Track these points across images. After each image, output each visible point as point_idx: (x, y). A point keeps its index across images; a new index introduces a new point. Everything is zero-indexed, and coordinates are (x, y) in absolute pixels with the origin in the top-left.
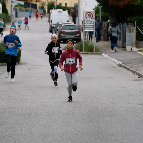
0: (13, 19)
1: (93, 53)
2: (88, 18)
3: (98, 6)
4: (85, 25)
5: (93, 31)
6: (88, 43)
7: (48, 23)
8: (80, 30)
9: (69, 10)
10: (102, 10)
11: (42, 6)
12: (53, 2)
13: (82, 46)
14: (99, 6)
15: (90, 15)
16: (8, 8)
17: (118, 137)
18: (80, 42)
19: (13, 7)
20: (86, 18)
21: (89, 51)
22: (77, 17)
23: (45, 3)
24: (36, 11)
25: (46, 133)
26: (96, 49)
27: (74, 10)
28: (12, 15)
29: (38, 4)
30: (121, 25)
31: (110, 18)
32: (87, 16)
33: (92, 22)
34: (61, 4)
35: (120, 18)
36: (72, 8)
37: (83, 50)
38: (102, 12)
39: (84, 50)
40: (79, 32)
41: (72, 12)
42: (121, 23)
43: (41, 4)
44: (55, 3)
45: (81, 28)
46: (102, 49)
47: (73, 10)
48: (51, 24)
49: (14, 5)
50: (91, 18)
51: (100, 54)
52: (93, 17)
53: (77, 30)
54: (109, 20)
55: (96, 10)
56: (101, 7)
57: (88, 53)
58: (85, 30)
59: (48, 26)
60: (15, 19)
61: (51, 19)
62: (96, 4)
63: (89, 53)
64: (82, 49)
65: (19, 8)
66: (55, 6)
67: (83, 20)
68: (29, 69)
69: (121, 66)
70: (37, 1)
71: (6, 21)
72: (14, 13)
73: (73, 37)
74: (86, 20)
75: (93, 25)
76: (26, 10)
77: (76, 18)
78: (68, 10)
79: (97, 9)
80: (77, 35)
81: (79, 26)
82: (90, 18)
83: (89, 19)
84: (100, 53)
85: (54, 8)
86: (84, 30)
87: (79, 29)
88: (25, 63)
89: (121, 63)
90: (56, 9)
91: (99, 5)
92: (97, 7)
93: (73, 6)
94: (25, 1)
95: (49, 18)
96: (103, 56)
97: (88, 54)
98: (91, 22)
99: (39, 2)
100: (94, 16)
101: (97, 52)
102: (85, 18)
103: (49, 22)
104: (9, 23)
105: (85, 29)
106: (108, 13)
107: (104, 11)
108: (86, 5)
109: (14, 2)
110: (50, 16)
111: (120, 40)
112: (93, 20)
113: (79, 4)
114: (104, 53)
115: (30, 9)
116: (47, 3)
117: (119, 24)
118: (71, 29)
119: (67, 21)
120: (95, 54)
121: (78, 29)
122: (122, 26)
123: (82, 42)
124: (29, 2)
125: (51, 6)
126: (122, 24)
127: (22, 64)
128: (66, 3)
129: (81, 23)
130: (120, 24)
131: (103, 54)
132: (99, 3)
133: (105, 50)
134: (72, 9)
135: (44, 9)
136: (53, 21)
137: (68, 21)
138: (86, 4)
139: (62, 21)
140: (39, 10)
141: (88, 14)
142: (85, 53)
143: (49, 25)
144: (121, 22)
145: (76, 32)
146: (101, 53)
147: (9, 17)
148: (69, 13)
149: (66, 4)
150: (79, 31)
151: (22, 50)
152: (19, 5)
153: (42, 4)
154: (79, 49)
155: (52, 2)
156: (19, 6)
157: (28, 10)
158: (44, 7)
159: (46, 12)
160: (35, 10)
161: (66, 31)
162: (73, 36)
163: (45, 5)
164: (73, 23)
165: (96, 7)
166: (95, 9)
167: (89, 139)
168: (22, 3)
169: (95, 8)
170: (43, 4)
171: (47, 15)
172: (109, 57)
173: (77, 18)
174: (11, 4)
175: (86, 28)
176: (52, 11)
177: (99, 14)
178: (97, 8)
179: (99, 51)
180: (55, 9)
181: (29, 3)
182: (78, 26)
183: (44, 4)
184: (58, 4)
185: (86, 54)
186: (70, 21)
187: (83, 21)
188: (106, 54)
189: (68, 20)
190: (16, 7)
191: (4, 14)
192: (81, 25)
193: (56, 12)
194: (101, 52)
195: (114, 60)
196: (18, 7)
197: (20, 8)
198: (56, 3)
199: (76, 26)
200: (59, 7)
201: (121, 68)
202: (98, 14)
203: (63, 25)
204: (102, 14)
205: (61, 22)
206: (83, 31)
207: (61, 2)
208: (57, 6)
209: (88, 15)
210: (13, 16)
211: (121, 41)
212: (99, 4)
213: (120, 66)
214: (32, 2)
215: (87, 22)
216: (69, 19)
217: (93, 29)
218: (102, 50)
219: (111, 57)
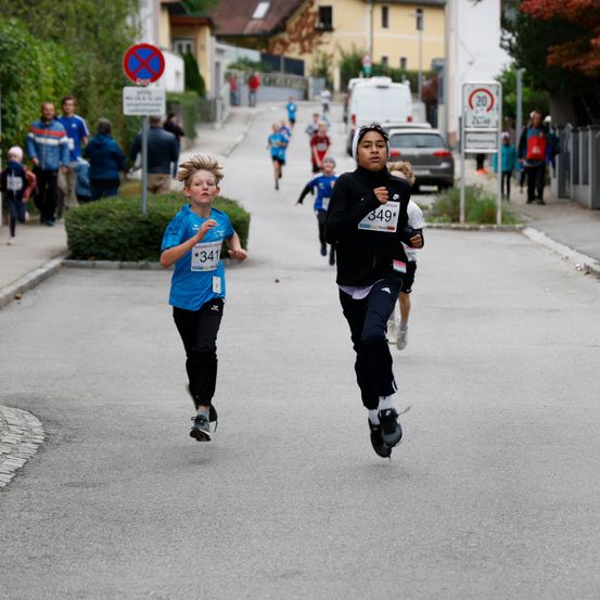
0: (223, 108)
1: (495, 226)
2: (479, 108)
3: (511, 67)
4: (466, 133)
5: (495, 151)
6: (479, 194)
7: (343, 124)
8: (451, 149)
9: (413, 79)
10: (526, 83)
11: (320, 66)
12: (358, 52)
13: (456, 202)
14: (516, 67)
15: (485, 97)
16: (206, 72)
17: (579, 514)
18: (450, 190)
19: (223, 69)
20: (472, 107)
21: (483, 222)
22: (442, 103)
23: (332, 56)
24: (299, 82)
25: (333, 501)
26: (503, 213)
27: (430, 82)
28: (218, 97)
29: (310, 62)
30: (590, 132)
31: (552, 109)
32: (474, 101)
33: (493, 123)
34: (385, 59)
35: (588, 109)
36: (424, 74)
37: (462, 218)
38: (527, 90)
39: (466, 216)
40: (447, 157)
41: (424, 88)
42: (589, 127)
43: (317, 61)
44: (367, 58)
45: (453, 143)
46: (525, 214)
47: (428, 79)
48: (353, 127)
49: (226, 62)
50: (488, 110)
51: (520, 231)
52: (495, 106)
53: (441, 150)
54: (548, 114)
55: (504, 80)
56: (523, 70)
57: (477, 226)
58: (468, 151)
59: (341, 133)
60: (229, 109)
61: (353, 109)
62: (505, 61)
63: (482, 227)
64: (458, 213)
65: (242, 73)
66: (367, 66)
67: (460, 114)
68: (277, 281)
69: (588, 271)
70: (303, 50)
71: (198, 115)
72: (225, 89)
73: (427, 173)
74: (471, 114)
75: (496, 133)
76: (267, 79)
77: (436, 108)
78: (411, 81)
79: (509, 80)
80: (440, 164)
81: (448, 135)
82: (485, 108)
83: (482, 112)
84: (517, 226)
85: (361, 74)
86: (465, 148)
87: (447, 145)
88: (261, 263)
89: (590, 262)
90: (371, 76)
91: (514, 64)
92: (509, 70)
93: (427, 67)
94: (264, 51)
95: (346, 106)
96: (527, 237)
97: (477, 229)
98: (488, 121)
99: (310, 52)
100: (498, 101)
101: (507, 223)
102: (468, 108)
103: (345, 120)
104: (209, 126)
105: (468, 144)
106: (546, 94)
107: (532, 84)
108: (471, 63)
109: (226, 54)
110: (350, 101)
111: (586, 183)
112: (496, 116)
113: (446, 59)
114: (532, 227)
115: (280, 76)
116: (338, 58)
117: (583, 130)
118: (421, 144)
119: (405, 119)
120: (501, 230)
121: (445, 146)
122: (593, 135)
123: (458, 191)
124: (276, 52)
125: (352, 66)
126: (593, 129)
127: (252, 264)
128: (404, 56)
129: (454, 127)
130: (587, 130)
131: (529, 232)
132: (516, 58)
133: (535, 219)
134: (424, 77)
135: (330, 78)
136: (358, 119)
137: (409, 119)
138: (470, 59)
139: (391, 119)
140: (311, 81)
141: (476, 94)
142: (467, 226)
143: (346, 132)
144: (591, 123)
145: (436, 155)
146: (521, 229)
147: (210, 102)
148: (414, 89)
149: (403, 60)
150: (447, 151)
151: (252, 217)
152: (246, 64)
153: (321, 58)
154: (448, 213)
155: (355, 55)
156: (242, 66)
157: (275, 81)
158: (330, 70)
159: (337, 85)
160: (297, 80)
161: (404, 151)
162: (425, 169)
163: (331, 63)
164: (428, 125)
165: (505, 72)
166: (503, 77)
167: (480, 523)
168: (254, 56)
169: (501, 74)
170: (326, 60)
171: (340, 96)
172: (549, 242)
173: (441, 110)
174: (217, 58)
175: (470, 141)
176: (354, 84)
177: (516, 94)
178: (511, 74)
179: (514, 221)
180: (365, 76)
181: (278, 58)
182: (443, 135)
183: (329, 61)
184: (377, 59)
185: (471, 229)
186: (415, 118)
187: (460, 119)
188: (539, 231)
189: (410, 114)
190: (233, 71)
191: (193, 94)
192: (454, 134)
193: (368, 87)
194: (521, 225)
195: (566, 251)
196: (240, 69)
197: (246, 74)
198: (371, 56)
199: (437, 135)
200: (379, 70)
201: (591, 280)
202: (512, 95)
203: (392, 132)
204: (524, 94)
205: (388, 121)
206: (460, 151)
207: (385, 55)
208: (373, 66)
209: (479, 97)
210: (221, 99)
211: (590, 186)
212: (514, 60)
213: (588, 273)
214: (289, 52)
215: (476, 120)
216: (415, 111)
217: (494, 146)
218: (525, 218)
219: (557, 241)
